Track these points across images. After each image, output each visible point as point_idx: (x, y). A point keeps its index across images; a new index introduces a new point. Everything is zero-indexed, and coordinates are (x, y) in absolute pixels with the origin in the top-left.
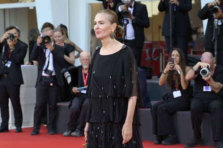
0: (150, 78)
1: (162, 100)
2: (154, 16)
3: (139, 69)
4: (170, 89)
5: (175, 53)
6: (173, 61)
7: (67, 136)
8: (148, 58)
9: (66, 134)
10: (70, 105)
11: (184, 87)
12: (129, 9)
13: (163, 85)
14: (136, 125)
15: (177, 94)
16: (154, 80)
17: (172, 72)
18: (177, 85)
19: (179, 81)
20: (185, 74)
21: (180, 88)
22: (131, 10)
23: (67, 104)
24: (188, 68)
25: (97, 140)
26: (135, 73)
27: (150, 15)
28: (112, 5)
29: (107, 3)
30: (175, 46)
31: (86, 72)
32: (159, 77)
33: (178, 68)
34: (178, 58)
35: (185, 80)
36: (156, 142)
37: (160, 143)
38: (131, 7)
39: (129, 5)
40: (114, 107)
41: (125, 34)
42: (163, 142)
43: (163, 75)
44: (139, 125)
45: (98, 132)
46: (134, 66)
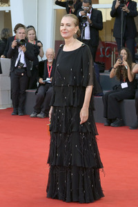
0: (103, 72)
1: (112, 90)
2: (107, 21)
3: (95, 64)
4: (119, 81)
5: (123, 51)
6: (121, 58)
7: (34, 117)
8: (102, 55)
9: (32, 115)
10: (37, 92)
11: (130, 80)
12: (88, 14)
13: (113, 78)
14: (91, 109)
15: (124, 85)
16: (106, 73)
17: (121, 67)
18: (124, 78)
19: (127, 75)
20: (131, 69)
21: (127, 80)
22: (89, 15)
23: (34, 91)
24: (134, 64)
25: (58, 120)
26: (92, 67)
27: (104, 20)
28: (73, 10)
29: (69, 8)
30: (124, 46)
31: (50, 65)
32: (110, 71)
33: (125, 63)
34: (126, 56)
35: (131, 74)
36: (106, 124)
37: (109, 125)
38: (89, 13)
39: (87, 11)
40: (74, 94)
41: (84, 35)
42: (112, 124)
43: (113, 70)
44: (94, 110)
45: (59, 114)
46: (91, 61)
